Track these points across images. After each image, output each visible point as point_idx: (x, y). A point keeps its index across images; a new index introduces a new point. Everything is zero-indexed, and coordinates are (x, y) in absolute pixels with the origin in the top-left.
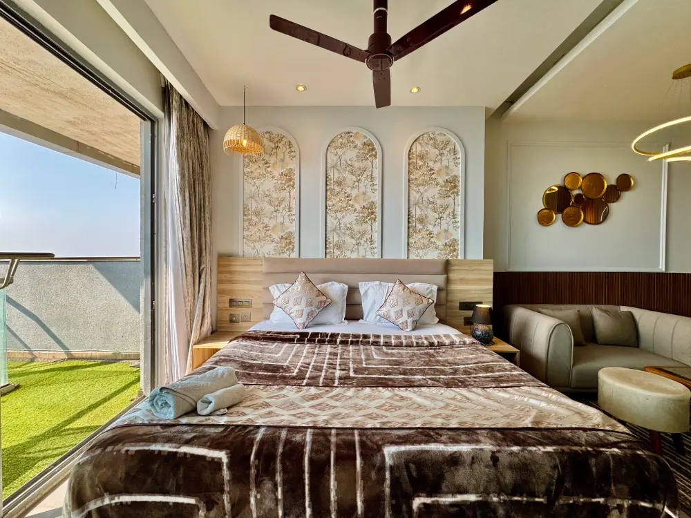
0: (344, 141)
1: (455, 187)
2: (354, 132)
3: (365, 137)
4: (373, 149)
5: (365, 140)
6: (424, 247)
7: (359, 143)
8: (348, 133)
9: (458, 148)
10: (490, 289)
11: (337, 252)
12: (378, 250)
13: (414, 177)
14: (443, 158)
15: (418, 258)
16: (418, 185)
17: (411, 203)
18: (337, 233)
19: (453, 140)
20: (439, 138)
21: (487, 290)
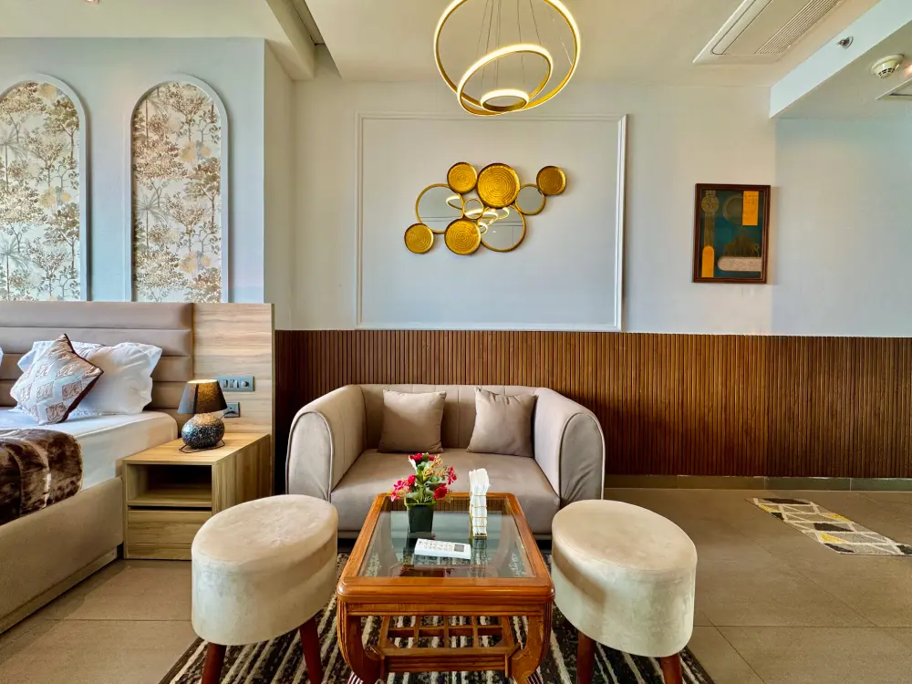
0: (24, 98)
1: (214, 178)
2: (41, 83)
3: (59, 92)
4: (73, 113)
5: (59, 98)
6: (162, 282)
7: (49, 102)
8: (31, 85)
9: (219, 111)
10: (268, 354)
11: (15, 291)
12: (82, 288)
13: (143, 161)
14: (193, 129)
15: (153, 300)
16: (150, 176)
17: (140, 206)
18: (14, 258)
19: (211, 97)
20: (186, 94)
21: (262, 356)
